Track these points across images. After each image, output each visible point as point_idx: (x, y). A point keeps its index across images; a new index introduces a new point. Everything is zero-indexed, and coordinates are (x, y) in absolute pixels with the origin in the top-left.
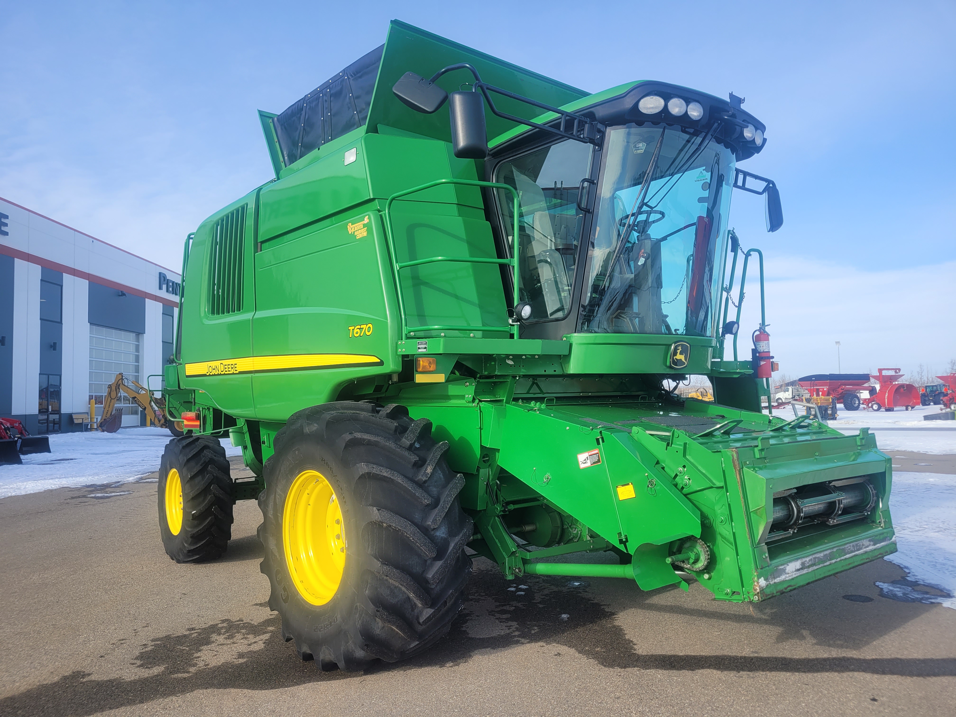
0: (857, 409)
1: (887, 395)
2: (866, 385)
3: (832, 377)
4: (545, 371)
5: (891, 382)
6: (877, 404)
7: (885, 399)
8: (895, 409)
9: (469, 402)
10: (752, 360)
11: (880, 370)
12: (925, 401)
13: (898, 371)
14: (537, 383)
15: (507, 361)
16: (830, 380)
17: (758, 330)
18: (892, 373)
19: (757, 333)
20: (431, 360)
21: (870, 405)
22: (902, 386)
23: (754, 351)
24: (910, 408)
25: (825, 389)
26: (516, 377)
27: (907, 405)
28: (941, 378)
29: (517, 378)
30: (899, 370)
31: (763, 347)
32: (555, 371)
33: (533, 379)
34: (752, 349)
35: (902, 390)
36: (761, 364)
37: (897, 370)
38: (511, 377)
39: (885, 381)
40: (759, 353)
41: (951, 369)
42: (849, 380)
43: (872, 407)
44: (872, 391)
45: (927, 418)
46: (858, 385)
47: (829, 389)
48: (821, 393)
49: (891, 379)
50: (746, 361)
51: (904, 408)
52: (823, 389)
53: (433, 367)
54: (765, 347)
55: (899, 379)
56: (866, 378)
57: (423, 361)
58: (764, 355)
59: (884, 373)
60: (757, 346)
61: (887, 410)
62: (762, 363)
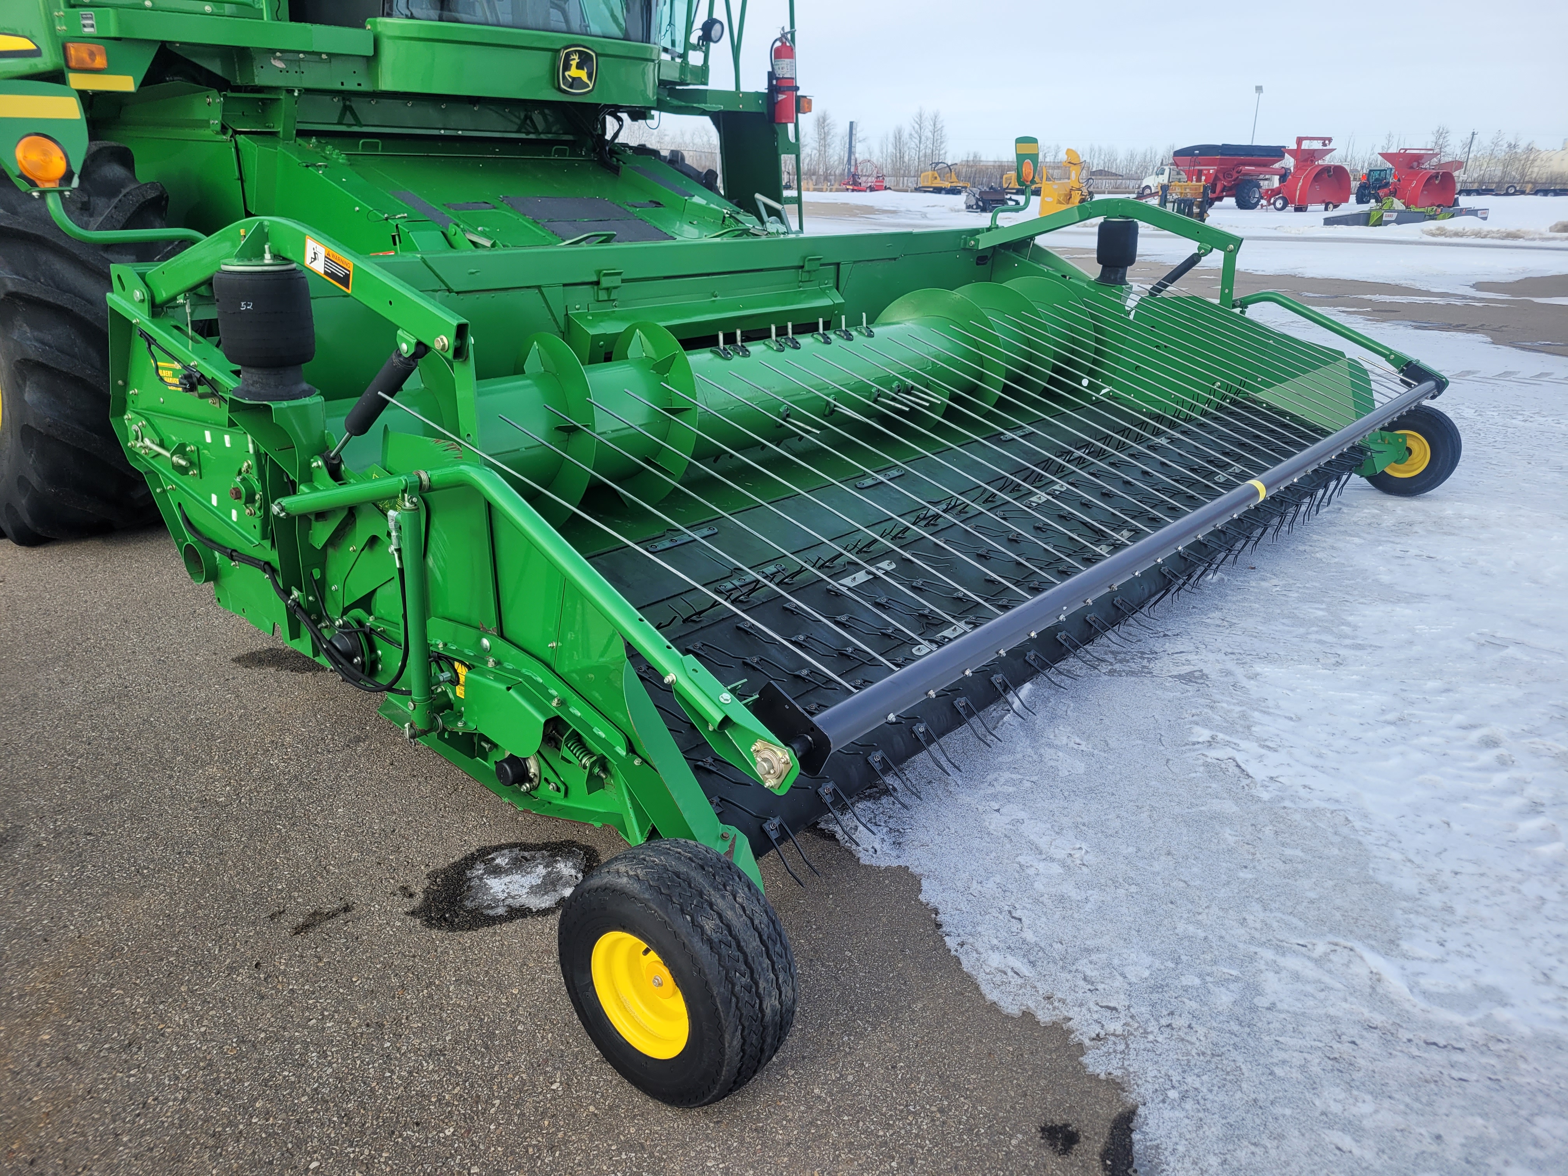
0: (1252, 207)
1: (1300, 184)
2: (1277, 166)
3: (1226, 150)
4: (342, 84)
5: (1312, 161)
6: (1283, 198)
7: (1296, 190)
8: (1310, 208)
9: (217, 133)
10: (766, 91)
11: (1300, 140)
12: (1363, 195)
13: (1327, 142)
14: (351, 107)
15: (273, 62)
16: (1222, 154)
17: (780, 39)
18: (1317, 145)
19: (778, 44)
20: (93, 47)
21: (1272, 200)
22: (1327, 169)
23: (771, 75)
24: (1331, 206)
25: (1211, 171)
26: (294, 91)
27: (1327, 201)
28: (1386, 156)
29: (296, 94)
30: (1330, 140)
31: (784, 69)
32: (359, 85)
33: (344, 99)
34: (769, 73)
35: (1325, 175)
36: (779, 99)
37: (1326, 140)
38: (284, 92)
39: (1305, 157)
40: (777, 79)
41: (1434, 144)
42: (1252, 156)
43: (1274, 204)
44: (1284, 176)
45: (1328, 222)
46: (1265, 165)
47: (1217, 171)
48: (1203, 178)
49: (1312, 155)
50: (757, 93)
51: (1323, 207)
52: (1209, 170)
53: (100, 62)
54: (785, 70)
55: (1327, 158)
56: (1278, 152)
57: (76, 50)
58: (784, 84)
59: (1306, 145)
60: (776, 67)
61: (1297, 210)
62: (781, 97)
